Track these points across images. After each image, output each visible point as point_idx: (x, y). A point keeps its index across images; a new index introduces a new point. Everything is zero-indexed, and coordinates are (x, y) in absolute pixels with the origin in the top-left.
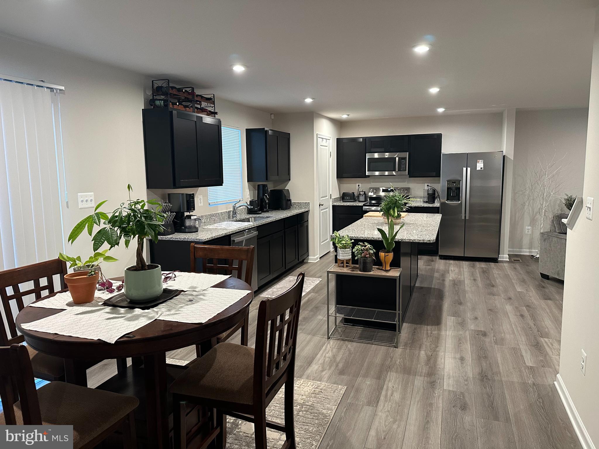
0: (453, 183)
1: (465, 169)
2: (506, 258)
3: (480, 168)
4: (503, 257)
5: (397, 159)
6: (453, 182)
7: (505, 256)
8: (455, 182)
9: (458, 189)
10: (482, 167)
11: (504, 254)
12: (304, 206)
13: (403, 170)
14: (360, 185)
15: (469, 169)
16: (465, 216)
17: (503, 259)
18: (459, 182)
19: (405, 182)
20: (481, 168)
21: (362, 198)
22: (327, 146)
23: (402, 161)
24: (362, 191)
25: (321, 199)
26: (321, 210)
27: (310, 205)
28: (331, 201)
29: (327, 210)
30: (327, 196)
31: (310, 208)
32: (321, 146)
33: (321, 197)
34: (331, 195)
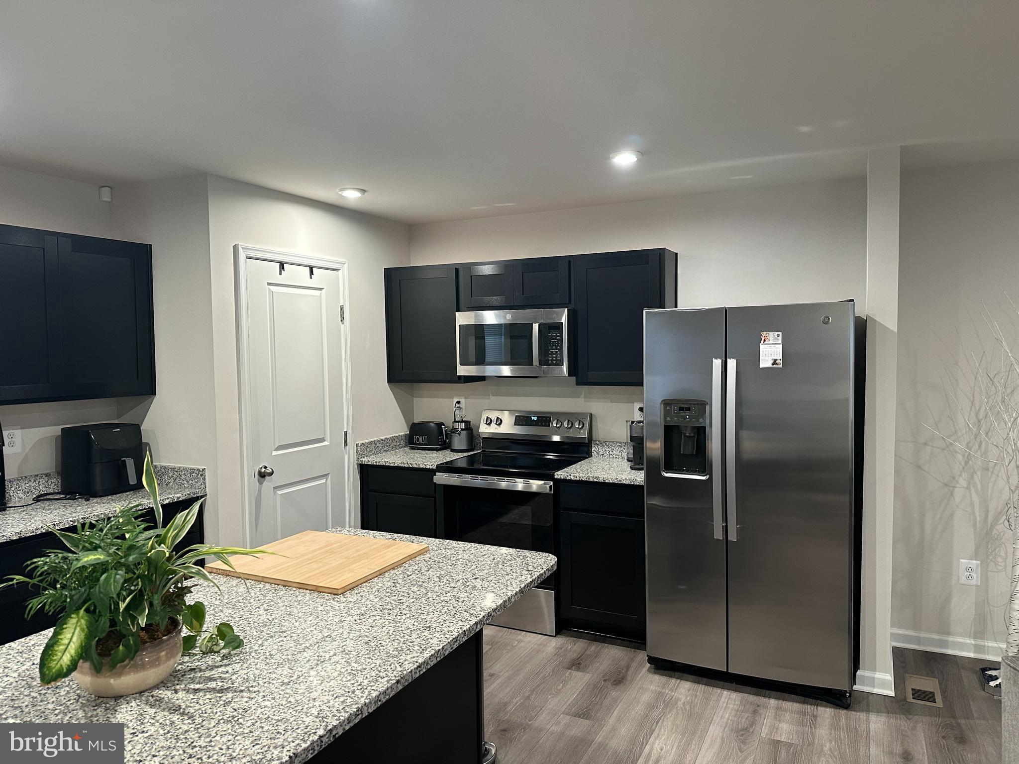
0: (682, 413)
1: (717, 363)
2: (883, 684)
3: (771, 362)
4: (872, 682)
5: (536, 327)
6: (682, 409)
7: (878, 675)
8: (688, 409)
9: (701, 434)
10: (779, 356)
11: (874, 669)
12: (188, 482)
13: (556, 360)
14: (462, 400)
15: (732, 364)
16: (726, 530)
17: (874, 687)
18: (701, 406)
19: (578, 397)
20: (775, 362)
21: (459, 441)
22: (321, 289)
23: (552, 336)
24: (462, 421)
25: (275, 453)
26: (275, 488)
27: (207, 478)
28: (351, 451)
29: (324, 481)
30: (322, 440)
31: (207, 486)
32: (269, 284)
33: (276, 446)
34: (346, 434)
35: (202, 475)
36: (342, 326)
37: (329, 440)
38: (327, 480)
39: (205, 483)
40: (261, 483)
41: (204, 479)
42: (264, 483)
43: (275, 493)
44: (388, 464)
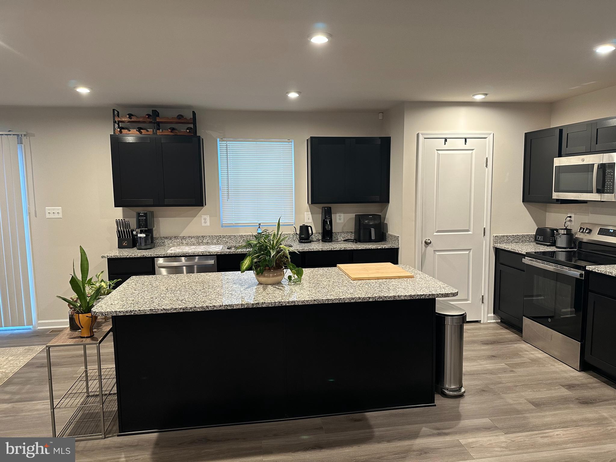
5: (596, 166)
13: (609, 190)
14: (573, 215)
21: (562, 241)
22: (473, 150)
23: (608, 173)
24: (567, 229)
25: (435, 234)
26: (434, 251)
27: (399, 240)
28: (488, 239)
29: (468, 252)
30: (468, 231)
31: (399, 244)
32: (437, 150)
33: (437, 230)
34: (484, 229)
35: (397, 239)
36: (486, 169)
37: (472, 231)
38: (470, 252)
39: (398, 243)
40: (426, 247)
41: (398, 241)
42: (428, 248)
43: (435, 253)
44: (505, 249)
